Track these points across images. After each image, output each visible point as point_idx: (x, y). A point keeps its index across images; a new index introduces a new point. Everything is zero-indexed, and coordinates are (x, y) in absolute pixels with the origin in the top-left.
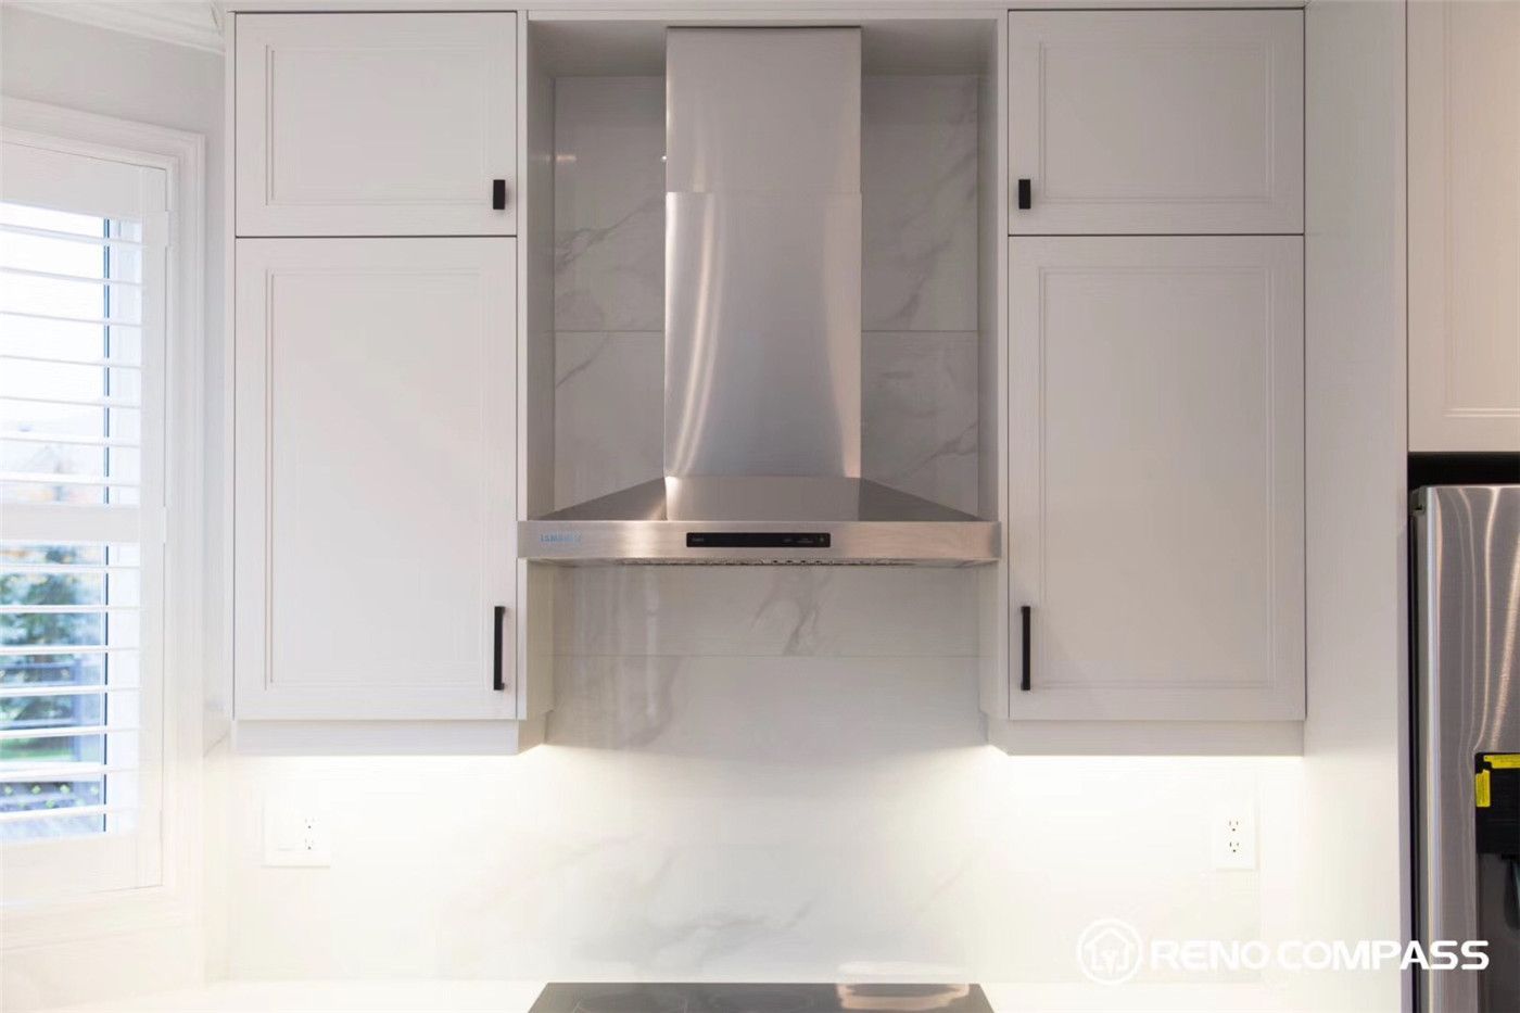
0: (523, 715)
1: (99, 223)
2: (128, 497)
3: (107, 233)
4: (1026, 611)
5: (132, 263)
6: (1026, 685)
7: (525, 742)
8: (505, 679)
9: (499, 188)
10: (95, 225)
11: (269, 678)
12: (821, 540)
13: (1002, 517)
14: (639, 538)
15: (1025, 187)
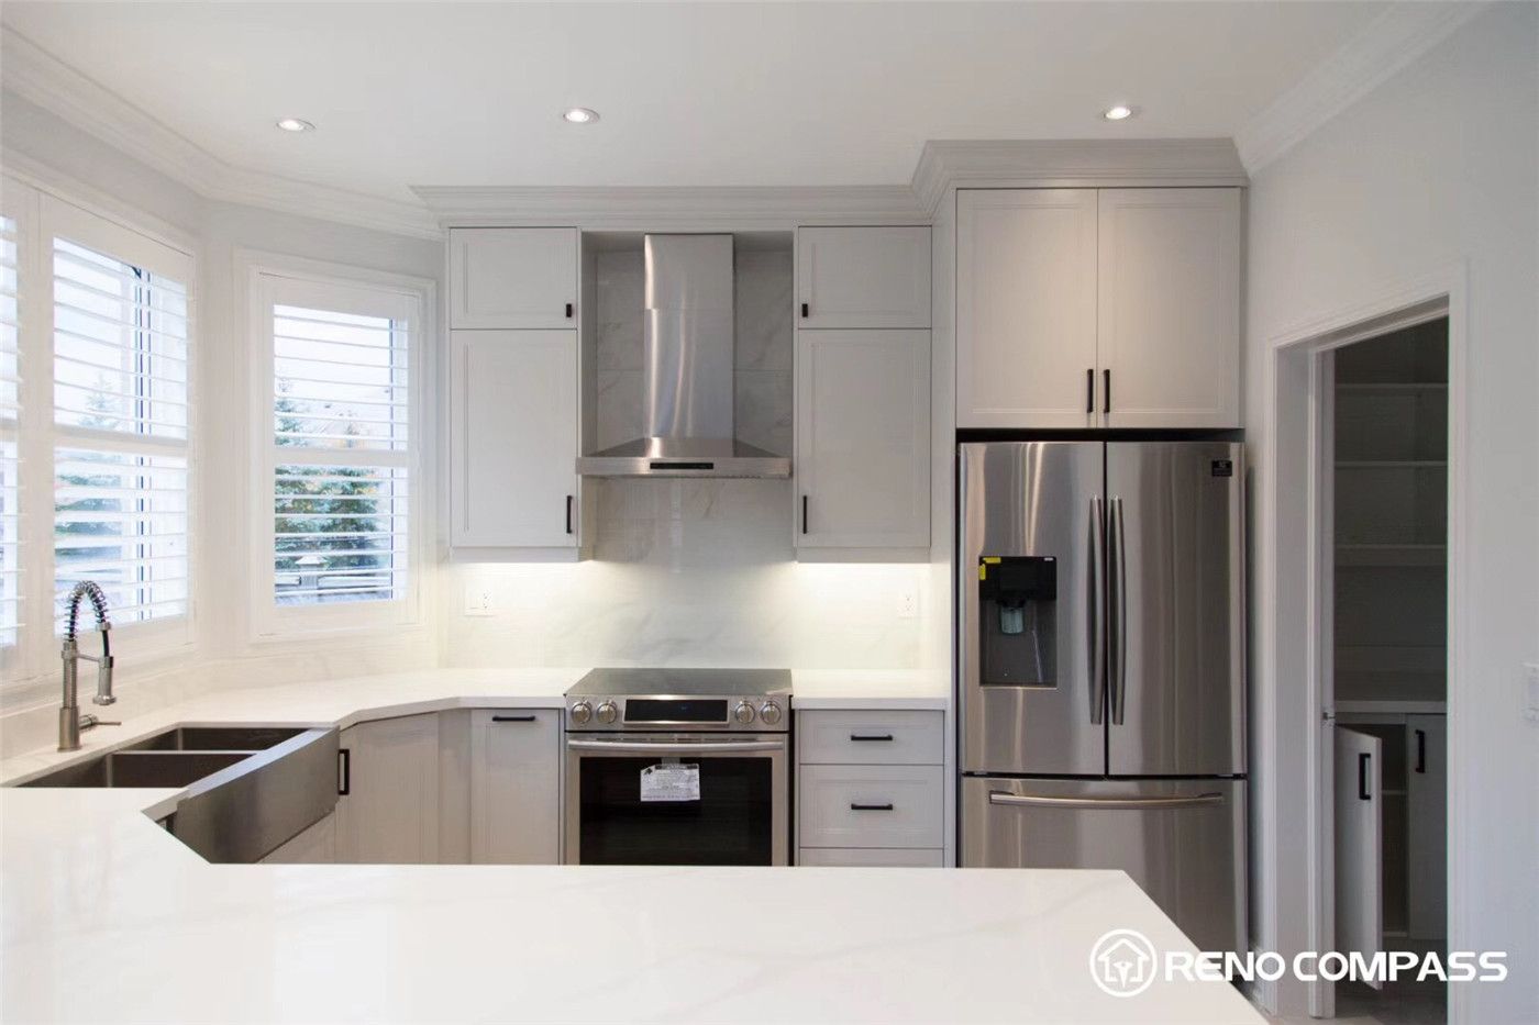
0: (580, 545)
1: (387, 321)
2: (403, 447)
3: (391, 326)
4: (805, 498)
5: (403, 340)
6: (805, 531)
7: (582, 558)
8: (572, 528)
9: (569, 307)
10: (385, 323)
11: (467, 527)
12: (709, 466)
13: (795, 455)
14: (642, 466)
15: (805, 307)
